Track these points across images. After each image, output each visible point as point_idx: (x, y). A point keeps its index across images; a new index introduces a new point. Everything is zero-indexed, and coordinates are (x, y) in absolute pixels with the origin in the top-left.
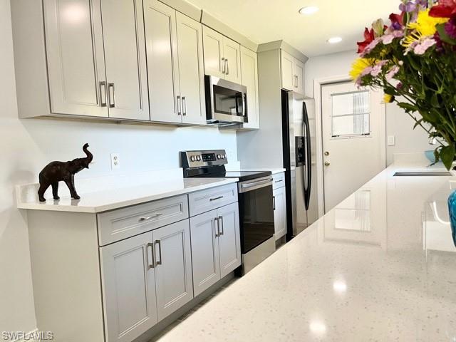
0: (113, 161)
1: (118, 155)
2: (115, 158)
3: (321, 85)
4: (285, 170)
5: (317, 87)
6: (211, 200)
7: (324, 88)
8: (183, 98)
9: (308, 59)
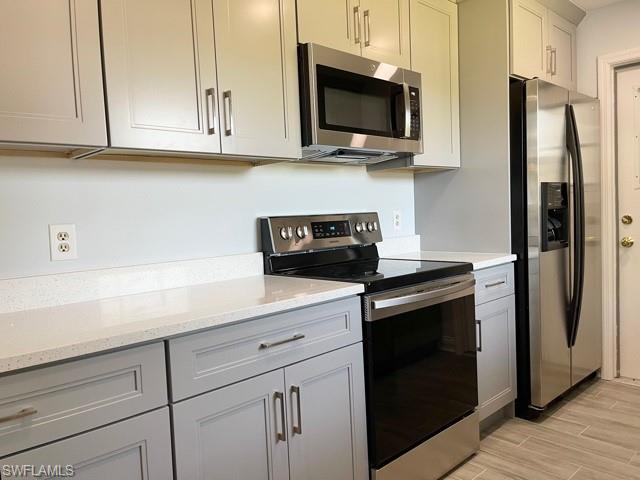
0: (56, 243)
1: (70, 229)
2: (63, 236)
3: (616, 68)
4: (514, 257)
5: (606, 73)
6: (263, 347)
7: (622, 75)
8: (226, 95)
9: (584, 14)
